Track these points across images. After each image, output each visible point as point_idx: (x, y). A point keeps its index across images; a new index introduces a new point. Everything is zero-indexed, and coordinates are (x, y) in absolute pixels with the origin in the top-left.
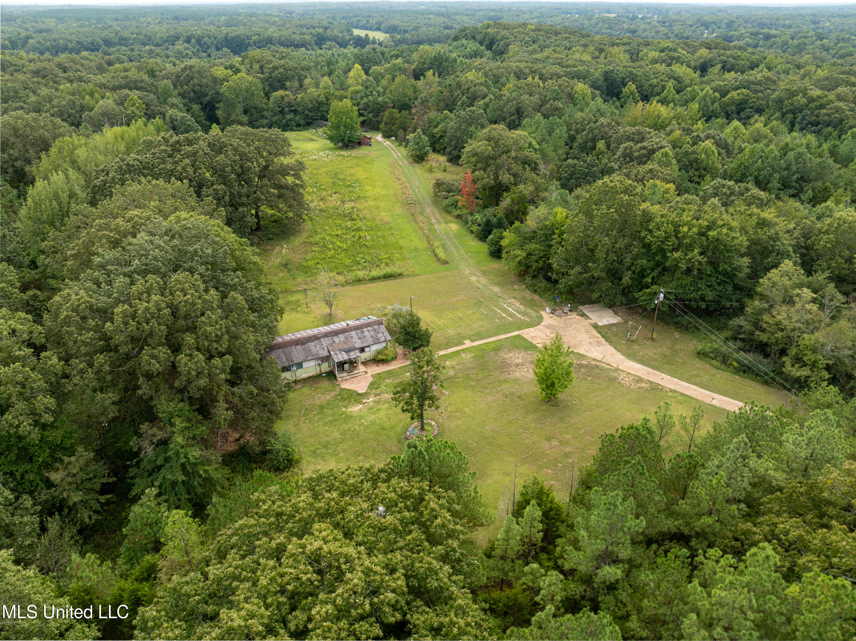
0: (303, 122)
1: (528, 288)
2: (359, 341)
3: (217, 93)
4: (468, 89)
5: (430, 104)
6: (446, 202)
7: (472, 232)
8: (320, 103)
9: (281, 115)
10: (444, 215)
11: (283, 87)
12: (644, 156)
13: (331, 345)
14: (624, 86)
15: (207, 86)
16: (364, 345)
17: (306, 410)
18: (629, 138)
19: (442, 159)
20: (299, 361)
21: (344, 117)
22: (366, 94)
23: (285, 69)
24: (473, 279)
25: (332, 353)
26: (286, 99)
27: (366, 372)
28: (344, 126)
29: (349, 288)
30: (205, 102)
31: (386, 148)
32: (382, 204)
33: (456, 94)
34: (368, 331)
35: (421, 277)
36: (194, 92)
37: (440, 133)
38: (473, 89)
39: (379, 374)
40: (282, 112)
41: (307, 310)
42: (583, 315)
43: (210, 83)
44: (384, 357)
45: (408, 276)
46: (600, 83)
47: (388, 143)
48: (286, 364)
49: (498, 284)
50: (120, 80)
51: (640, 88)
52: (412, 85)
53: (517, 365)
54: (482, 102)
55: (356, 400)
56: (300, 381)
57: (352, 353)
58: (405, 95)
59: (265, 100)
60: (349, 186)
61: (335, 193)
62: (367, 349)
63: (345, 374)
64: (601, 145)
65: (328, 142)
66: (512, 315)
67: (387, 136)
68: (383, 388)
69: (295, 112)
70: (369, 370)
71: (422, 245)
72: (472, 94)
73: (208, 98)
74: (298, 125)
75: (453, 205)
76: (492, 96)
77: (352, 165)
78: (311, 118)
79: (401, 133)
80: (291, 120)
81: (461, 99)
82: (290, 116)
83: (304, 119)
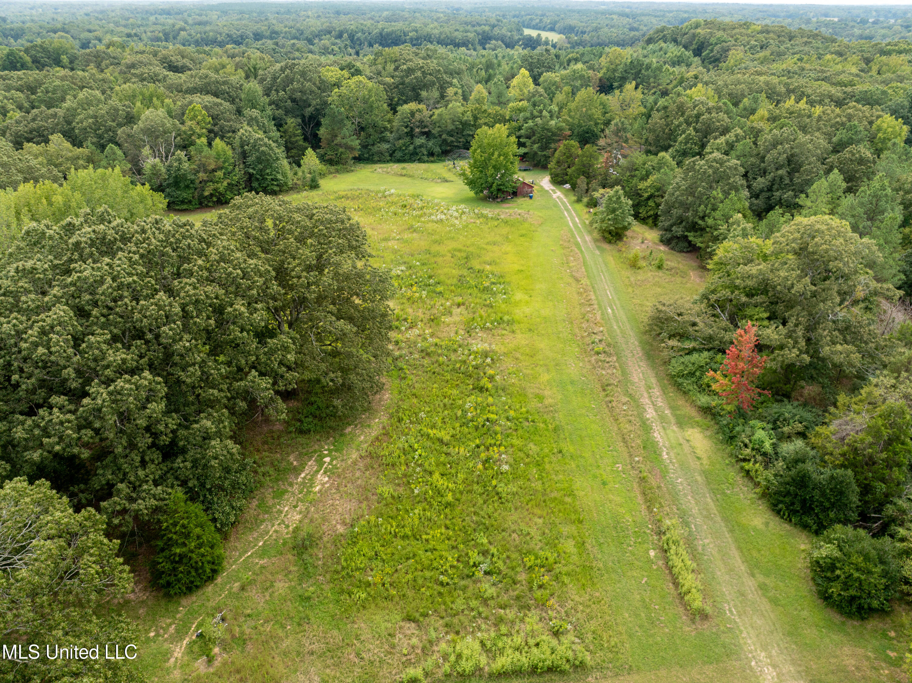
0: (437, 150)
3: (325, 104)
4: (698, 116)
5: (629, 135)
6: (676, 366)
7: (750, 477)
8: (465, 124)
9: (407, 139)
10: (672, 392)
11: (418, 99)
15: (312, 92)
19: (652, 236)
21: (495, 153)
22: (532, 114)
23: (423, 73)
26: (418, 116)
28: (494, 167)
30: (307, 114)
31: (556, 205)
32: (542, 344)
33: (676, 122)
35: (639, 681)
36: (294, 100)
37: (650, 191)
38: (706, 116)
40: (411, 134)
43: (314, 88)
47: (559, 193)
50: (197, 79)
52: (601, 104)
54: (722, 140)
58: (590, 118)
59: (390, 116)
60: (486, 290)
65: (467, 187)
67: (558, 181)
71: (631, 508)
72: (704, 124)
73: (311, 109)
74: (431, 154)
75: (692, 374)
76: (739, 131)
77: (498, 239)
78: (450, 144)
79: (582, 181)
80: (421, 146)
81: (684, 132)
82: (420, 141)
83: (440, 146)
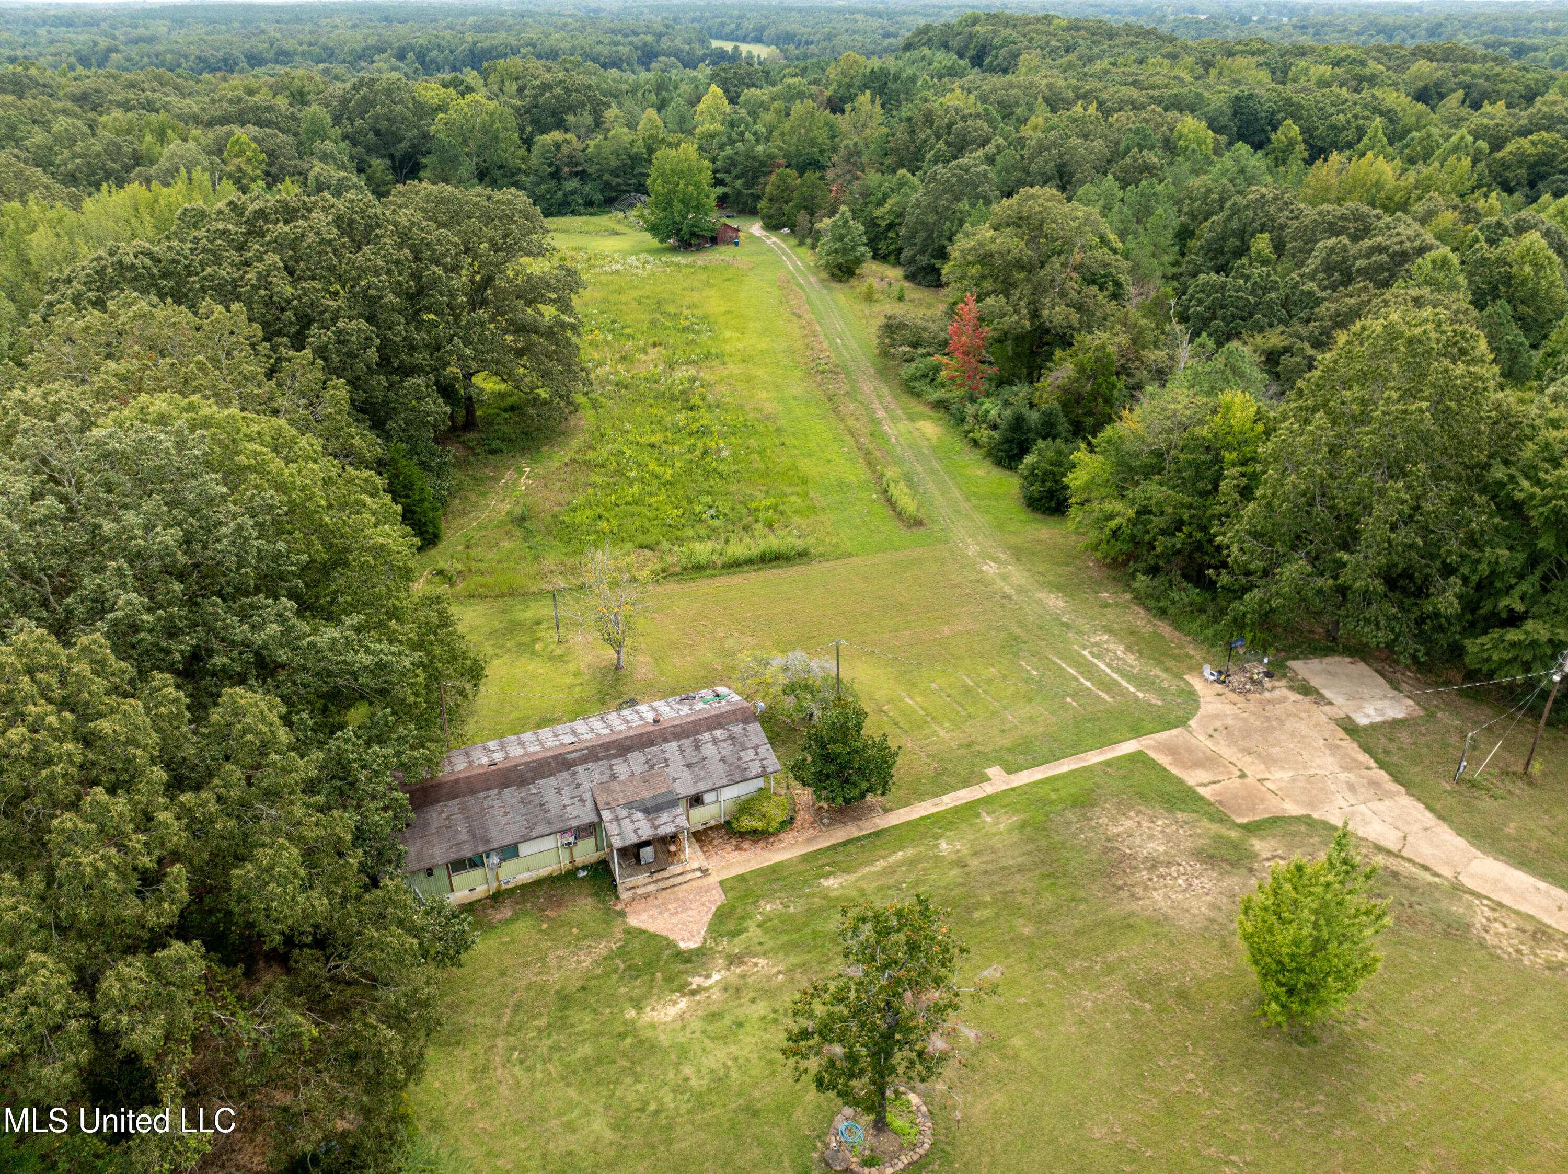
0: (598, 197)
1: (1138, 599)
2: (686, 774)
3: (425, 136)
4: (949, 126)
5: (865, 159)
6: (908, 370)
7: (975, 443)
8: (635, 159)
9: (553, 183)
10: (905, 399)
11: (561, 125)
12: (1381, 268)
13: (604, 787)
14: (1275, 129)
15: (405, 119)
16: (702, 787)
17: (518, 1007)
18: (1333, 230)
19: (894, 273)
20: (508, 840)
21: (682, 182)
22: (730, 138)
23: (566, 89)
24: (990, 568)
25: (606, 815)
26: (565, 149)
27: (705, 872)
28: (682, 201)
29: (671, 587)
30: (398, 155)
31: (770, 250)
32: (760, 372)
33: (922, 136)
34: (715, 741)
35: (856, 561)
36: (377, 133)
37: (889, 218)
38: (960, 125)
39: (742, 878)
40: (556, 175)
41: (558, 652)
42: (1306, 690)
43: (408, 114)
44: (759, 825)
45: (823, 557)
46: (1224, 120)
47: (774, 239)
48: (467, 852)
49: (1059, 588)
50: (225, 105)
51: (1308, 132)
52: (826, 124)
53: (1153, 864)
54: (980, 152)
55: (669, 980)
56: (511, 891)
57: (665, 817)
58: (813, 143)
59: (522, 152)
60: (686, 329)
61: (655, 345)
62: (708, 798)
63: (642, 878)
64: (1262, 243)
65: (647, 236)
66: (1109, 686)
67: (772, 226)
68: (753, 932)
69: (583, 176)
70: (712, 864)
71: (855, 473)
72: (957, 135)
73: (405, 145)
74: (589, 203)
75: (925, 376)
76: (1001, 140)
77: (696, 284)
78: (616, 188)
79: (802, 218)
80: (573, 192)
81: (932, 148)
82: (572, 184)
83: (602, 191)
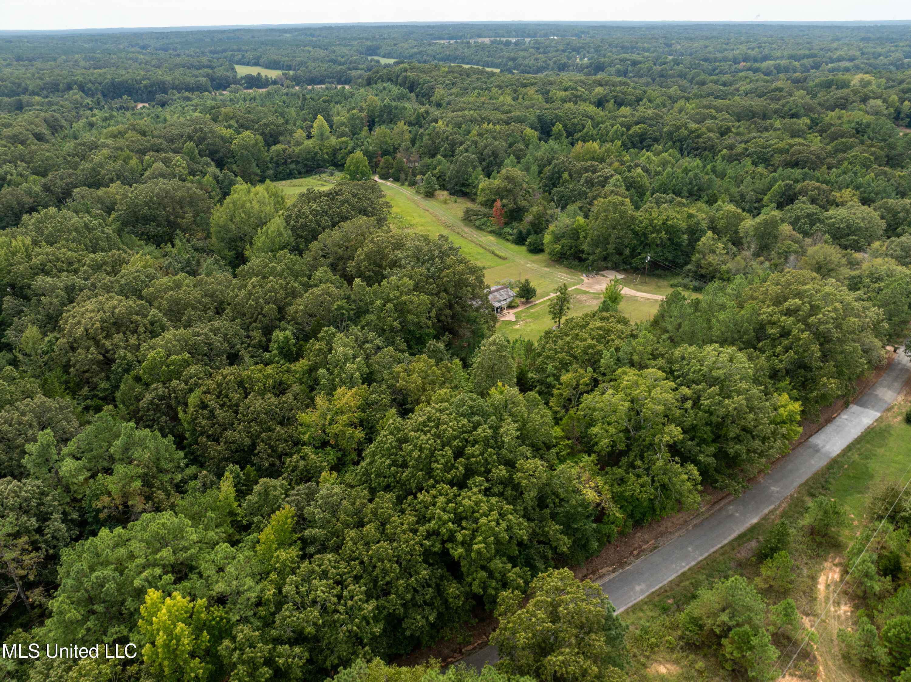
0: (303, 170)
1: (565, 266)
2: (501, 297)
3: (228, 150)
4: (447, 138)
6: (478, 223)
9: (284, 166)
10: (479, 232)
11: (279, 142)
12: (602, 181)
14: (553, 126)
15: (219, 144)
16: (504, 298)
18: (587, 170)
23: (275, 126)
24: (529, 265)
26: (286, 152)
27: (510, 312)
31: (393, 188)
34: (502, 291)
35: (496, 267)
37: (439, 174)
38: (451, 137)
39: (516, 312)
40: (286, 163)
42: (604, 276)
43: (220, 142)
44: (515, 304)
46: (536, 125)
47: (389, 183)
49: (546, 267)
51: (565, 126)
52: (388, 134)
53: (585, 301)
54: (462, 148)
55: (514, 324)
57: (502, 302)
59: (267, 153)
62: (505, 301)
63: (500, 314)
64: (566, 175)
66: (565, 280)
67: (385, 178)
68: (525, 318)
72: (451, 141)
74: (300, 173)
75: (483, 224)
76: (468, 142)
78: (310, 167)
80: (293, 170)
81: (442, 146)
82: (293, 166)
83: (305, 168)
